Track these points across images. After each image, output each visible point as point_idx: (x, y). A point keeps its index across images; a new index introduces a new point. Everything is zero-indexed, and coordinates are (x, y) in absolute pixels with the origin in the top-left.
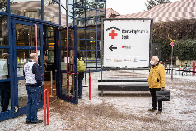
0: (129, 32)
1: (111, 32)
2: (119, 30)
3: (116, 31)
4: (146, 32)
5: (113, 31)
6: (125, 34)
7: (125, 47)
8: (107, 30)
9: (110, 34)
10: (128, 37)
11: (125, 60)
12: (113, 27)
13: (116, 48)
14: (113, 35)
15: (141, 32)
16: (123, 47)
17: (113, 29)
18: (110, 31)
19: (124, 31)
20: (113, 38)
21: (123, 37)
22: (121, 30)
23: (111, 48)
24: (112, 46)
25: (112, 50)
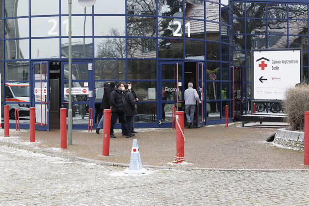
0: (279, 62)
1: (261, 63)
2: (269, 60)
3: (266, 62)
4: (296, 62)
5: (263, 62)
6: (275, 65)
7: (275, 78)
8: (257, 61)
9: (260, 65)
10: (278, 68)
11: (275, 92)
12: (263, 58)
13: (266, 80)
14: (263, 66)
15: (291, 62)
16: (273, 79)
17: (263, 60)
18: (260, 62)
19: (274, 62)
20: (263, 69)
21: (273, 68)
22: (271, 60)
23: (261, 80)
24: (262, 77)
25: (262, 82)
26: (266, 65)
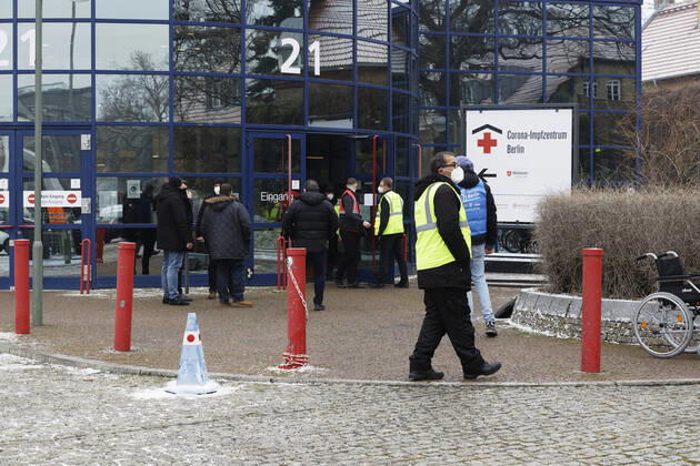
0: (523, 136)
1: (482, 138)
2: (500, 132)
3: (494, 136)
4: (563, 135)
5: (487, 135)
6: (514, 143)
7: (515, 173)
8: (474, 132)
9: (480, 143)
10: (521, 150)
11: (515, 205)
12: (487, 126)
13: (495, 176)
14: (487, 144)
15: (552, 135)
16: (509, 173)
17: (487, 130)
18: (480, 136)
19: (512, 136)
20: (487, 151)
21: (510, 149)
22: (505, 132)
24: (485, 170)
26: (494, 143)
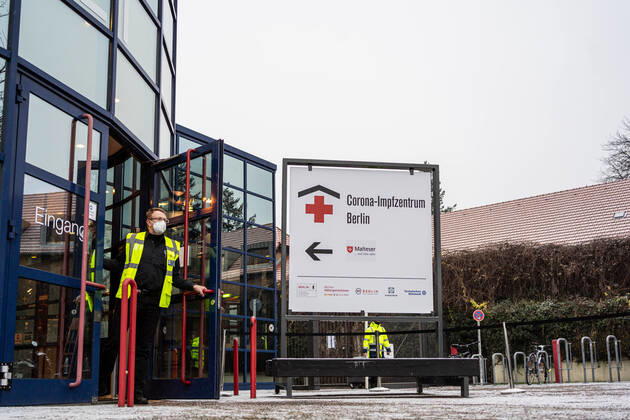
0: (368, 202)
1: (312, 202)
2: (337, 195)
3: (328, 200)
4: (420, 204)
5: (319, 200)
6: (356, 210)
7: (357, 249)
8: (301, 194)
9: (309, 209)
10: (366, 220)
11: (358, 291)
12: (319, 188)
13: (330, 252)
14: (319, 211)
15: (406, 203)
16: (350, 249)
17: (319, 193)
18: (310, 199)
19: (353, 201)
20: (319, 219)
21: (351, 219)
22: (343, 197)
23: (313, 251)
24: (316, 244)
25: (316, 259)
26: (329, 210)
